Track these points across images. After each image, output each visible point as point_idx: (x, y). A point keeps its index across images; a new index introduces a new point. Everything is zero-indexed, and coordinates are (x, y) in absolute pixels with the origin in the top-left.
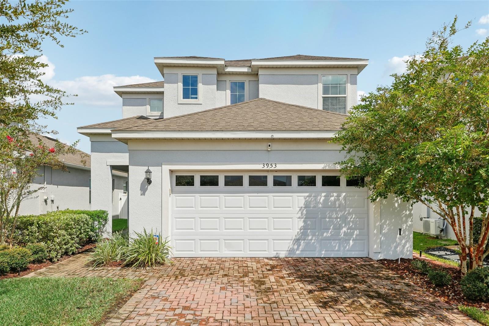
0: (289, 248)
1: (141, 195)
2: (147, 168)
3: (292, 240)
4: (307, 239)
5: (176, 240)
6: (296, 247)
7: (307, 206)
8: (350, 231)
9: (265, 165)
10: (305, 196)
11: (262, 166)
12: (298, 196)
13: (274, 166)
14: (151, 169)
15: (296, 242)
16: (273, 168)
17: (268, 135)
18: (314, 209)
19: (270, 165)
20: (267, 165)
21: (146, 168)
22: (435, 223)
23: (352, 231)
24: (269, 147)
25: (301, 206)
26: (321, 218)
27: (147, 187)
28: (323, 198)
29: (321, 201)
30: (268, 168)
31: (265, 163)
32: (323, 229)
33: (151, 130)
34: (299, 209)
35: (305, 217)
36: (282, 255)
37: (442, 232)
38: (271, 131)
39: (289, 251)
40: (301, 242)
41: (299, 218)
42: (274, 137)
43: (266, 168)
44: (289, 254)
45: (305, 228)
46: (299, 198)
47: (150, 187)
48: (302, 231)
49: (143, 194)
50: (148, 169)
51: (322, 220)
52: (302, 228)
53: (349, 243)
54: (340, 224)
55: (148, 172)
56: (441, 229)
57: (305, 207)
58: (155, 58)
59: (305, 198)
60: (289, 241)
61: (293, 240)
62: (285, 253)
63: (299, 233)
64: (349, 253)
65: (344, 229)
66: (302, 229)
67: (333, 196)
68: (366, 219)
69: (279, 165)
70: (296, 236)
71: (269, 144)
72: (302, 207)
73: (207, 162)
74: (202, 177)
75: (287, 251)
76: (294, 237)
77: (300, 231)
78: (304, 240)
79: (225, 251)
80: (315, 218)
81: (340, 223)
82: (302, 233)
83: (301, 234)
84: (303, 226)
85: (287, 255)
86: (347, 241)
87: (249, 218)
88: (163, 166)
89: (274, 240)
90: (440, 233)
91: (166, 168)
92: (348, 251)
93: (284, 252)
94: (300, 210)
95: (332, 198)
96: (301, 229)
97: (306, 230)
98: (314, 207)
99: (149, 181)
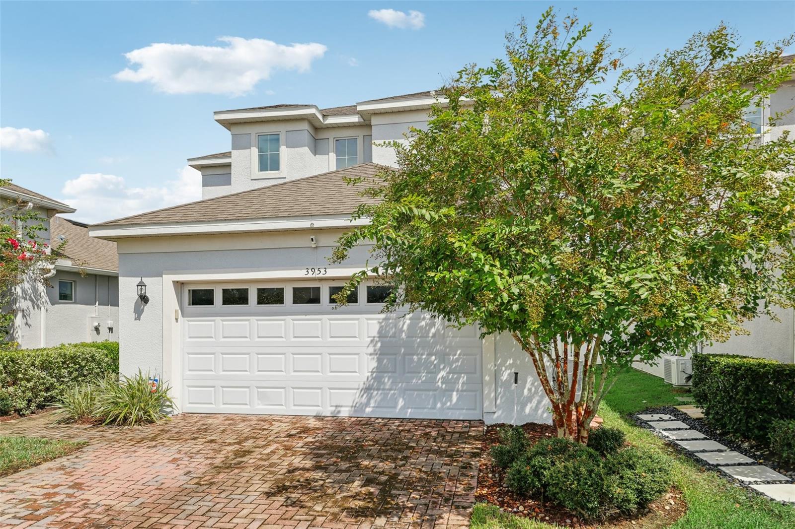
0: (353, 402)
1: (135, 319)
2: (139, 279)
3: (358, 389)
4: (382, 387)
5: (189, 386)
6: (364, 400)
7: (382, 335)
8: (452, 377)
9: (310, 271)
10: (379, 319)
11: (305, 271)
12: (368, 319)
13: (323, 271)
14: (146, 280)
15: (365, 393)
16: (321, 275)
17: (305, 224)
18: (394, 340)
19: (316, 270)
20: (313, 270)
21: (137, 280)
22: (677, 364)
23: (455, 376)
24: (312, 242)
25: (373, 335)
26: (405, 354)
27: (143, 308)
28: (408, 322)
29: (405, 328)
30: (314, 276)
31: (310, 268)
32: (408, 372)
33: (139, 224)
34: (369, 339)
35: (379, 353)
36: (345, 413)
37: (689, 380)
38: (310, 217)
39: (355, 406)
40: (372, 393)
41: (371, 354)
42: (315, 226)
43: (310, 275)
44: (355, 411)
45: (379, 372)
46: (369, 321)
47: (147, 308)
48: (374, 375)
49: (138, 318)
50: (141, 282)
51: (407, 357)
52: (374, 370)
53: (451, 396)
54: (435, 365)
55: (141, 285)
56: (687, 376)
57: (379, 337)
58: (215, 113)
59: (380, 323)
60: (355, 391)
61: (360, 390)
62: (349, 411)
63: (370, 379)
64: (450, 412)
65: (442, 374)
66: (374, 372)
67: (424, 319)
68: (478, 357)
69: (330, 270)
70: (364, 384)
71: (312, 237)
72: (374, 337)
73: (225, 268)
74: (225, 291)
75: (352, 406)
76: (362, 386)
77: (372, 375)
78: (378, 389)
79: (259, 404)
80: (395, 354)
81: (435, 362)
82: (375, 379)
83: (372, 381)
84: (377, 368)
85: (352, 413)
86: (447, 393)
87: (293, 354)
88: (163, 276)
89: (330, 389)
90: (687, 382)
91: (169, 279)
92: (449, 408)
93: (347, 409)
94: (372, 341)
95: (423, 323)
96: (372, 372)
97: (381, 374)
98: (394, 336)
99: (144, 299)
